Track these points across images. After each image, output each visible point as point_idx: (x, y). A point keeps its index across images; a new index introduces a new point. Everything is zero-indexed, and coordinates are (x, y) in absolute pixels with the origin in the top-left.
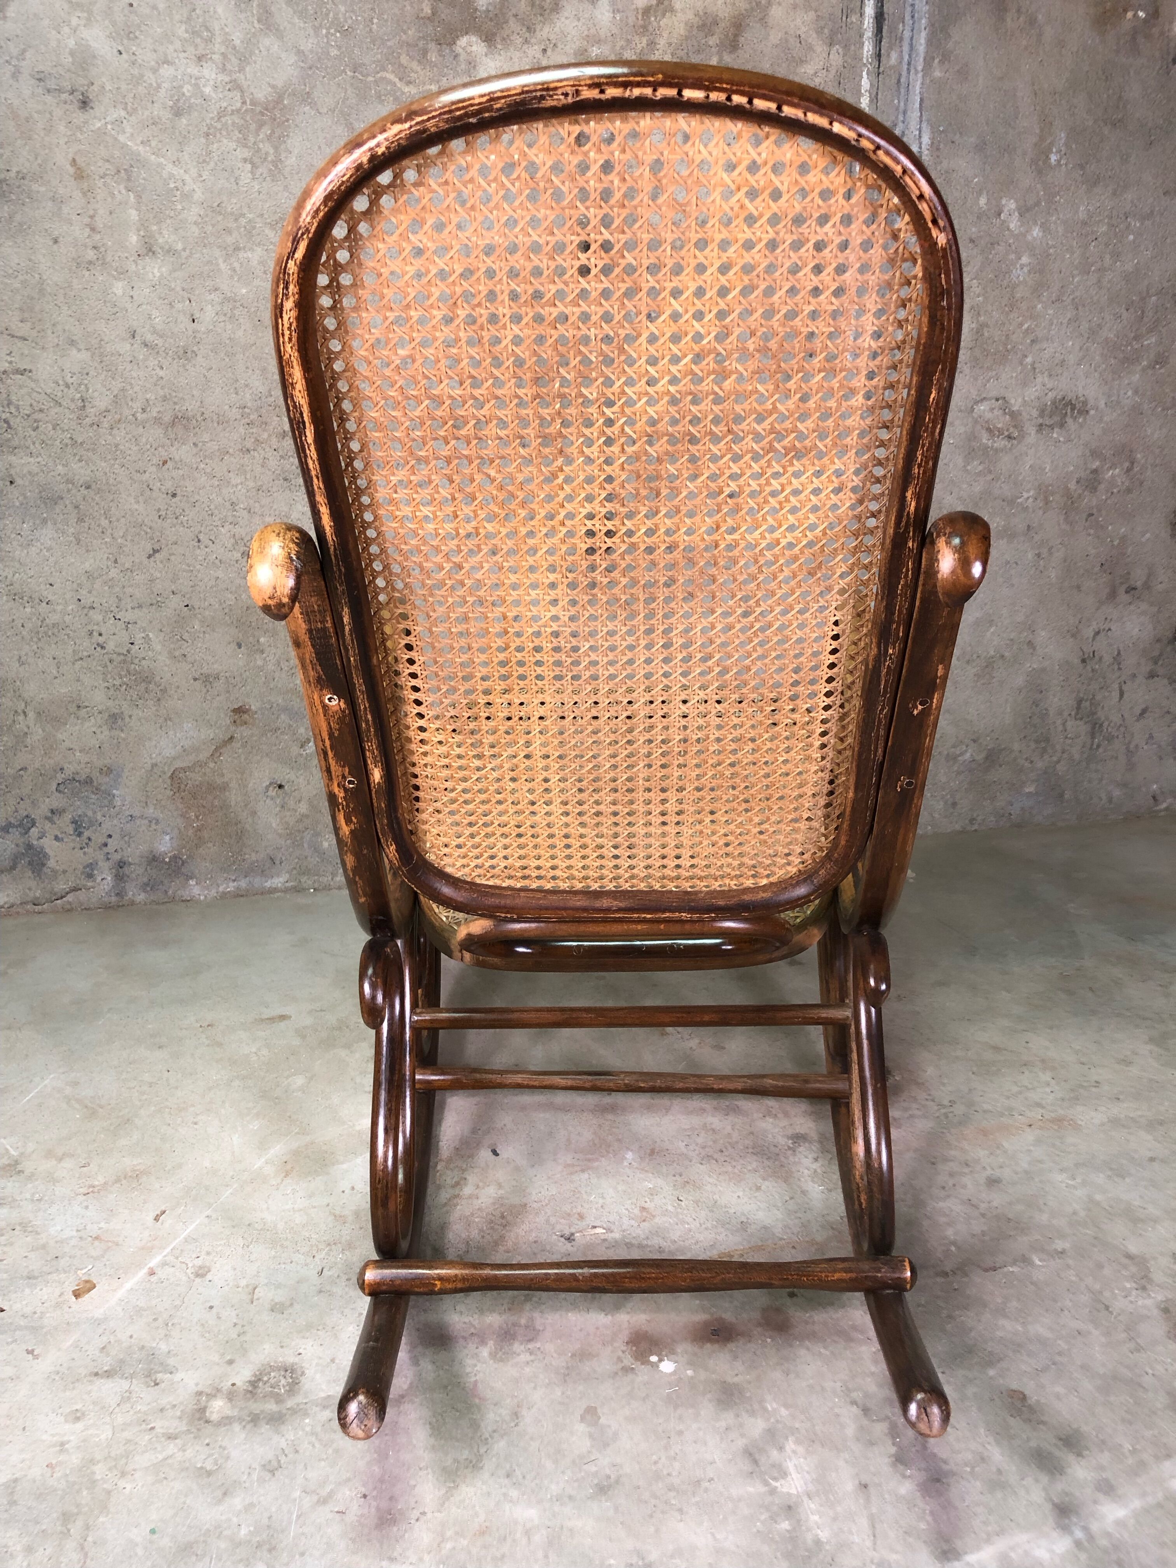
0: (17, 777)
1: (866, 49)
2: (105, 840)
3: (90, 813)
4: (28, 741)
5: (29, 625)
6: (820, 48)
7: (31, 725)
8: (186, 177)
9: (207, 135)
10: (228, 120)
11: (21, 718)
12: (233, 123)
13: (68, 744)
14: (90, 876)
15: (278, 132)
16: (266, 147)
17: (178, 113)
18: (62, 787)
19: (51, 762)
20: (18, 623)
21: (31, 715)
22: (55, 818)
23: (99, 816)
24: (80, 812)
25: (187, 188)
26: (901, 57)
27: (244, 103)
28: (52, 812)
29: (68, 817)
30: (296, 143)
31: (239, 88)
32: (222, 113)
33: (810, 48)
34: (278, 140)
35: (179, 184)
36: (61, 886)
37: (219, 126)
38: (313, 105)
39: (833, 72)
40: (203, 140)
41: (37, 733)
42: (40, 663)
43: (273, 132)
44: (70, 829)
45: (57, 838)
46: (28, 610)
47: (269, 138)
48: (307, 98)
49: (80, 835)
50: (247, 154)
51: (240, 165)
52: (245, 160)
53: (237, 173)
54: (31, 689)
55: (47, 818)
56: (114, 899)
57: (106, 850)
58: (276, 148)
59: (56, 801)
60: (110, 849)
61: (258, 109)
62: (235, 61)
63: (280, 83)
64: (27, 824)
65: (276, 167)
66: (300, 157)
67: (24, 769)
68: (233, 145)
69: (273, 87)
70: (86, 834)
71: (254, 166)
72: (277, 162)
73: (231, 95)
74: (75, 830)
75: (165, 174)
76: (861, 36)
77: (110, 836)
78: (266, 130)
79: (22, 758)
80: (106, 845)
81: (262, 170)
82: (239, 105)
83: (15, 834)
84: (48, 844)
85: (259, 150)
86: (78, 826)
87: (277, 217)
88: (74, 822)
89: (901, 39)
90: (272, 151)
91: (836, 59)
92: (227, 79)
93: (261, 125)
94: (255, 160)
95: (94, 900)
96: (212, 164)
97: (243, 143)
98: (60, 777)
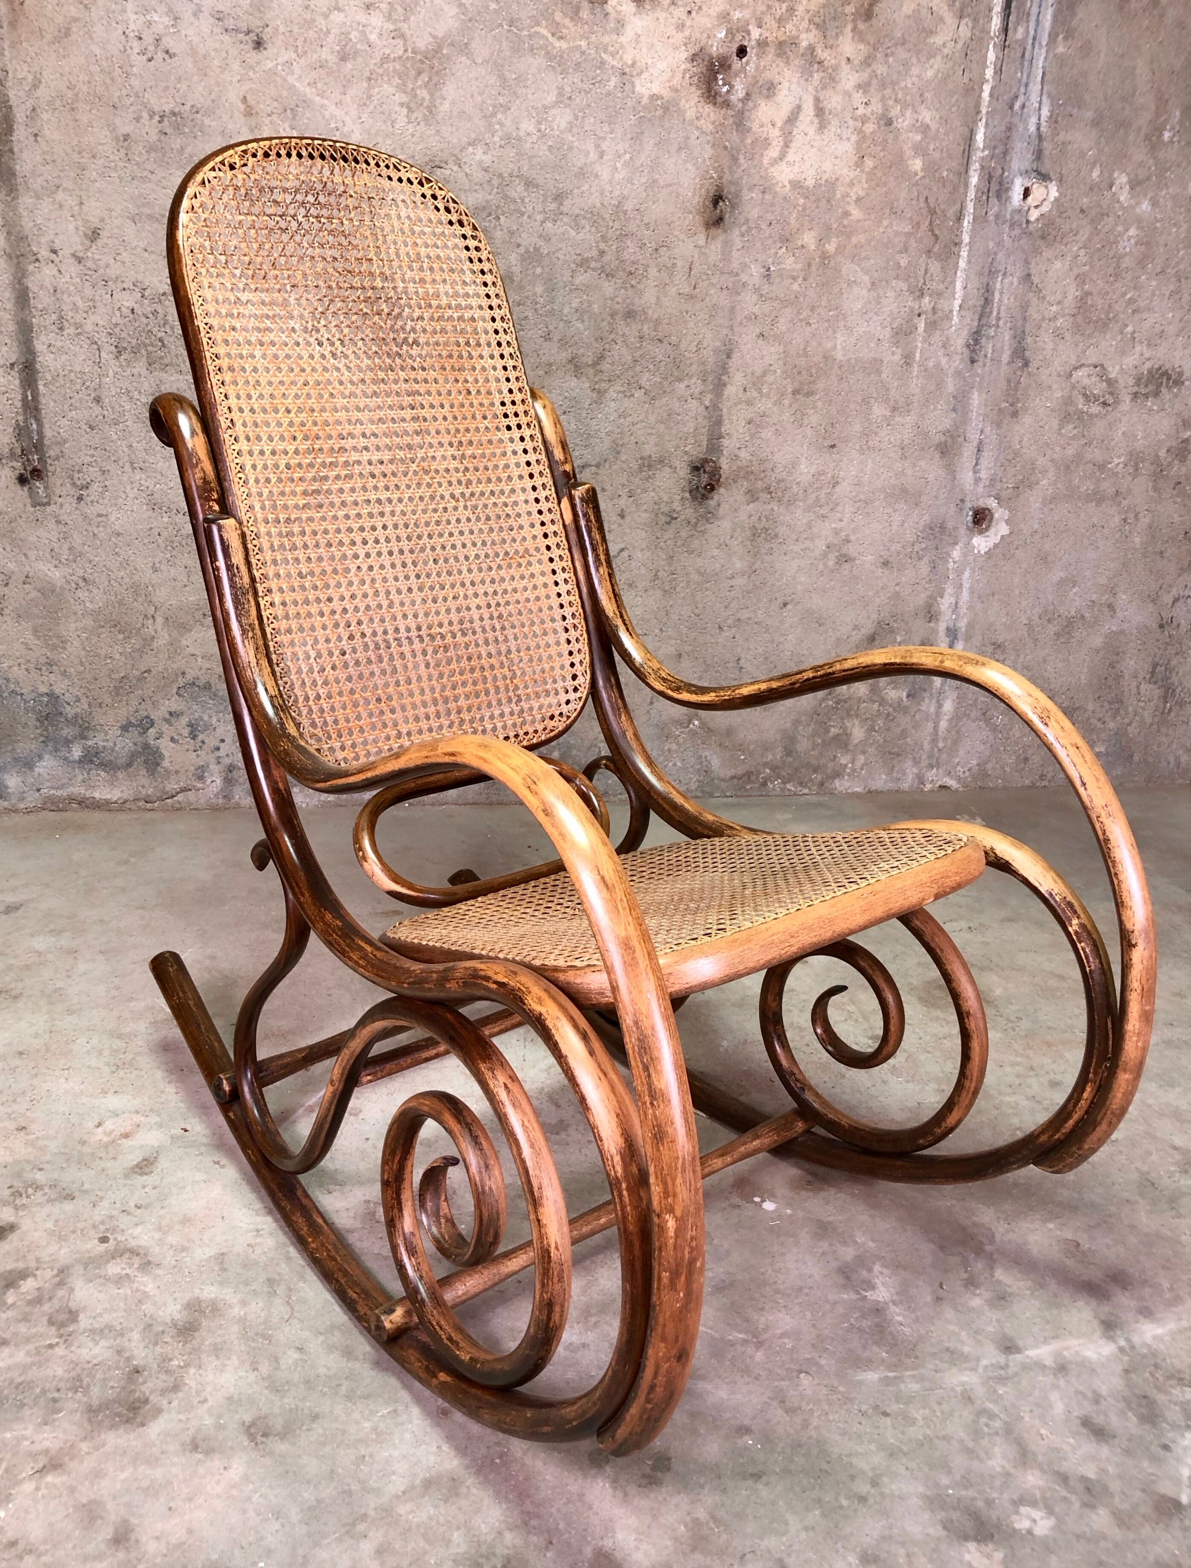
0: (141, 679)
1: (994, 23)
2: (218, 744)
3: (206, 718)
4: (155, 645)
5: (165, 534)
6: (950, 20)
7: (159, 629)
8: (348, 120)
9: (370, 79)
10: (390, 66)
11: (151, 621)
12: (394, 71)
13: (191, 650)
14: (201, 778)
15: (435, 79)
16: (423, 93)
17: (344, 58)
18: (182, 691)
19: (175, 666)
20: (155, 532)
21: (160, 620)
22: (173, 720)
23: (214, 720)
24: (197, 715)
25: (346, 129)
26: (1027, 31)
27: (406, 51)
28: (171, 714)
29: (184, 720)
30: (450, 90)
31: (402, 36)
32: (385, 59)
33: (941, 19)
34: (434, 87)
35: (340, 125)
36: (172, 786)
37: (381, 71)
38: (470, 55)
39: (961, 43)
40: (365, 84)
41: (163, 638)
42: (172, 571)
43: (430, 79)
44: (186, 732)
45: (172, 740)
46: (166, 519)
47: (426, 85)
48: (464, 49)
49: (194, 738)
50: (404, 99)
51: (398, 109)
52: (402, 105)
53: (394, 116)
54: (161, 595)
55: (165, 720)
56: (221, 801)
57: (217, 754)
58: (432, 95)
59: (175, 704)
60: (222, 753)
61: (419, 57)
62: (400, 10)
63: (440, 35)
64: (144, 724)
65: (431, 112)
66: (453, 103)
67: (149, 671)
68: (393, 90)
69: (434, 37)
70: (201, 737)
71: (410, 109)
72: (431, 109)
73: (395, 42)
74: (191, 733)
75: (327, 114)
76: (990, 10)
77: (223, 741)
78: (425, 77)
79: (147, 661)
80: (218, 749)
81: (418, 115)
82: (401, 52)
83: (134, 733)
84: (165, 745)
85: (416, 96)
86: (194, 730)
87: (427, 159)
88: (190, 725)
89: (1029, 14)
90: (428, 97)
91: (965, 31)
92: (392, 27)
93: (419, 73)
94: (412, 105)
95: (202, 801)
96: (371, 108)
97: (401, 88)
98: (181, 682)
